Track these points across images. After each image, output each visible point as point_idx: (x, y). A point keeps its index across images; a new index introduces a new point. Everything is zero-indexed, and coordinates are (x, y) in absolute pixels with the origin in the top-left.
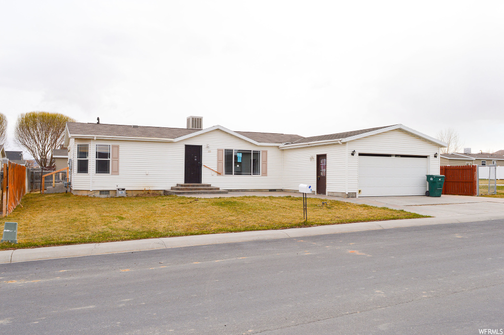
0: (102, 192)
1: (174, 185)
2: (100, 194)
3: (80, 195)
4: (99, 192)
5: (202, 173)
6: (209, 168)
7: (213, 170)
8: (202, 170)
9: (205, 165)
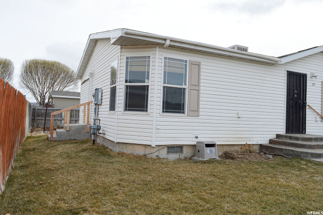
0: (172, 149)
1: (273, 137)
2: (168, 152)
3: (129, 152)
4: (166, 149)
5: (307, 118)
6: (314, 110)
7: (318, 113)
8: (307, 113)
9: (310, 105)
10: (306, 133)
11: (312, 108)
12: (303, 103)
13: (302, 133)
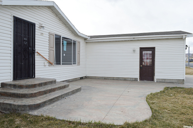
5: (36, 64)
6: (42, 56)
7: (46, 59)
8: (36, 59)
9: (39, 52)
10: (36, 77)
11: (40, 55)
12: (32, 50)
13: (32, 78)
